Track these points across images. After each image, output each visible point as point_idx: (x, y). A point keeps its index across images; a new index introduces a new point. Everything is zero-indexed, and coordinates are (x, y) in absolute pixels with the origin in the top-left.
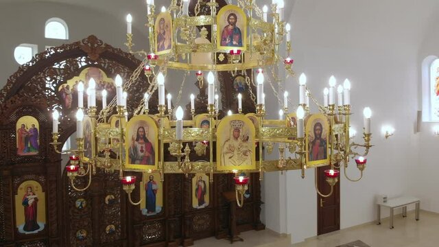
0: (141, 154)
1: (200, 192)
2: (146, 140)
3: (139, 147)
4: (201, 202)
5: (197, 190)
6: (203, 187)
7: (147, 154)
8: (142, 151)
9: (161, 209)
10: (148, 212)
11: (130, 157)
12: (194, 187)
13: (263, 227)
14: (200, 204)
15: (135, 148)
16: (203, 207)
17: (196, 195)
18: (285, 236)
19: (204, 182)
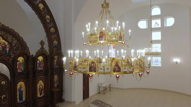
0: (117, 70)
1: (40, 90)
2: (118, 66)
3: (116, 68)
4: (41, 94)
5: (39, 89)
6: (41, 88)
7: (118, 70)
8: (117, 69)
9: (25, 99)
10: (20, 101)
11: (113, 71)
12: (38, 88)
13: (64, 101)
14: (40, 95)
15: (115, 68)
16: (41, 96)
17: (39, 92)
18: (74, 102)
19: (42, 85)
